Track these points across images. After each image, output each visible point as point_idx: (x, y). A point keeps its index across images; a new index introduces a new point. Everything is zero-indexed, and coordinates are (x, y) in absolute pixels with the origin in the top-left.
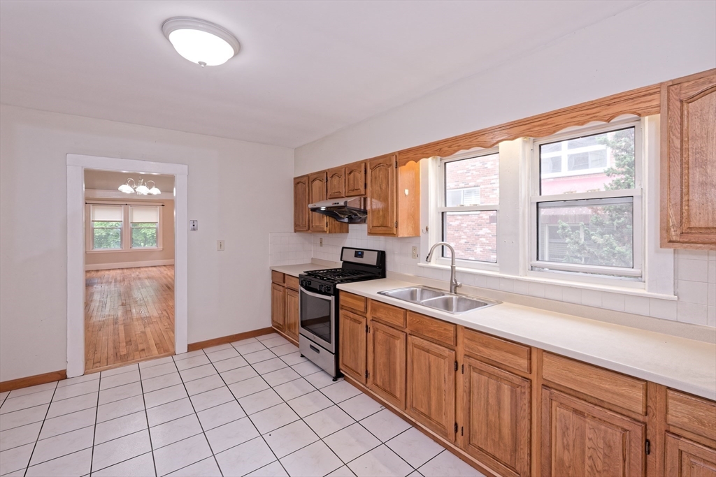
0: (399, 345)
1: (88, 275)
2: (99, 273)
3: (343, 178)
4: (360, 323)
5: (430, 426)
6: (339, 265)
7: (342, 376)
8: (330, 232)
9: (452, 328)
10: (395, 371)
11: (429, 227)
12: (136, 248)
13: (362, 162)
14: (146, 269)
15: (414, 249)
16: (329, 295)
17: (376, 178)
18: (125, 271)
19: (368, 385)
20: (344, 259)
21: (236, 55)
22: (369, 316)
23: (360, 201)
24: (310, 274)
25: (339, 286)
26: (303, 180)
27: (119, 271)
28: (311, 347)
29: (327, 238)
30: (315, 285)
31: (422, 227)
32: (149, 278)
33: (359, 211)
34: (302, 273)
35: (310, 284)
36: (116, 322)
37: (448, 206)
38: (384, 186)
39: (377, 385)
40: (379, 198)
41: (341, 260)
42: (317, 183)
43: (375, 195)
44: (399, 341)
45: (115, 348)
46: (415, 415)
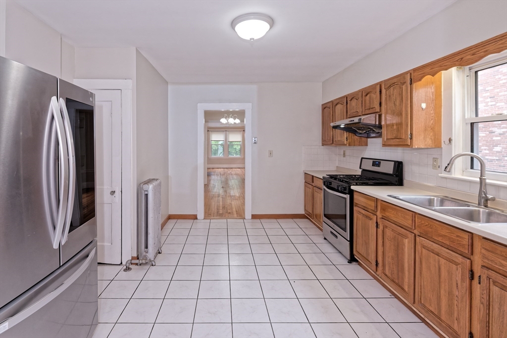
0: (407, 243)
1: (209, 170)
2: (214, 169)
3: (360, 99)
4: (371, 219)
5: (440, 325)
6: (359, 172)
7: (356, 261)
8: (349, 145)
9: (466, 236)
10: (403, 266)
11: (453, 138)
12: (230, 156)
13: (377, 84)
14: (235, 169)
15: (435, 160)
16: (345, 193)
17: (390, 96)
18: (225, 169)
19: (378, 273)
20: (363, 167)
21: (271, 27)
22: (378, 213)
23: (376, 117)
24: (332, 177)
25: (353, 187)
26: (328, 106)
27: (222, 169)
28: (332, 232)
29: (349, 150)
30: (334, 185)
31: (444, 138)
32: (236, 174)
33: (375, 126)
34: (325, 176)
35: (331, 184)
36: (219, 196)
37: (480, 115)
38: (398, 103)
39: (386, 275)
40: (393, 113)
41: (360, 168)
42: (339, 107)
43: (389, 111)
44: (407, 240)
45: (217, 209)
46: (423, 311)
